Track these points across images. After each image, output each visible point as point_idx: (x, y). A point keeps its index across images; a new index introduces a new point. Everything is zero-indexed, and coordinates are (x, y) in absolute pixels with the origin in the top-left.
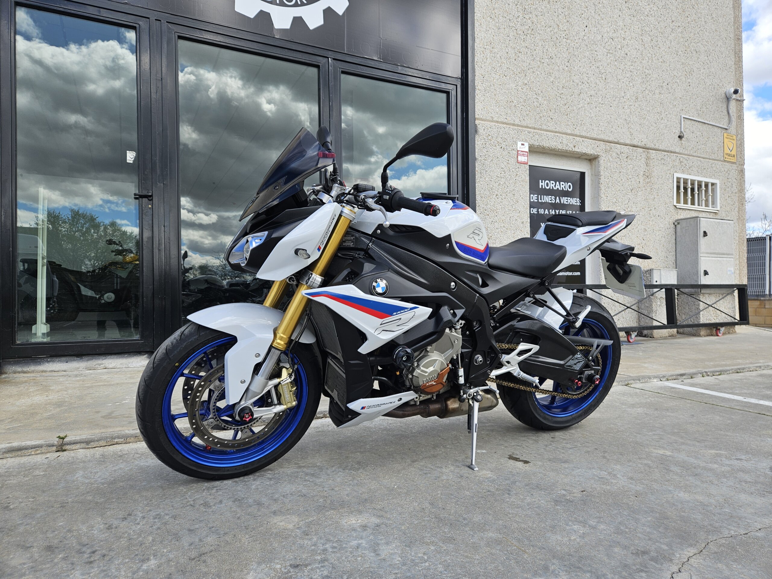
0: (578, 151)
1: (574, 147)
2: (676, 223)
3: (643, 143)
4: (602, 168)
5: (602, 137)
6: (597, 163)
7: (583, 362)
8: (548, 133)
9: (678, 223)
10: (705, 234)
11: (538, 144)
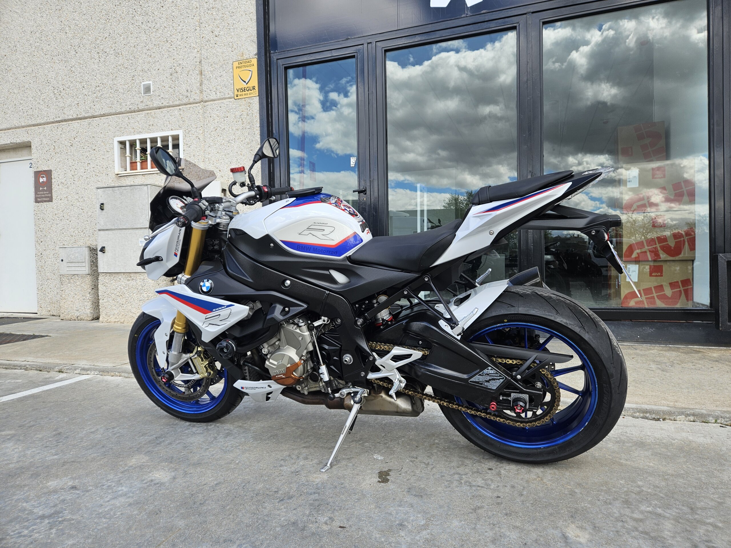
7: (502, 380)
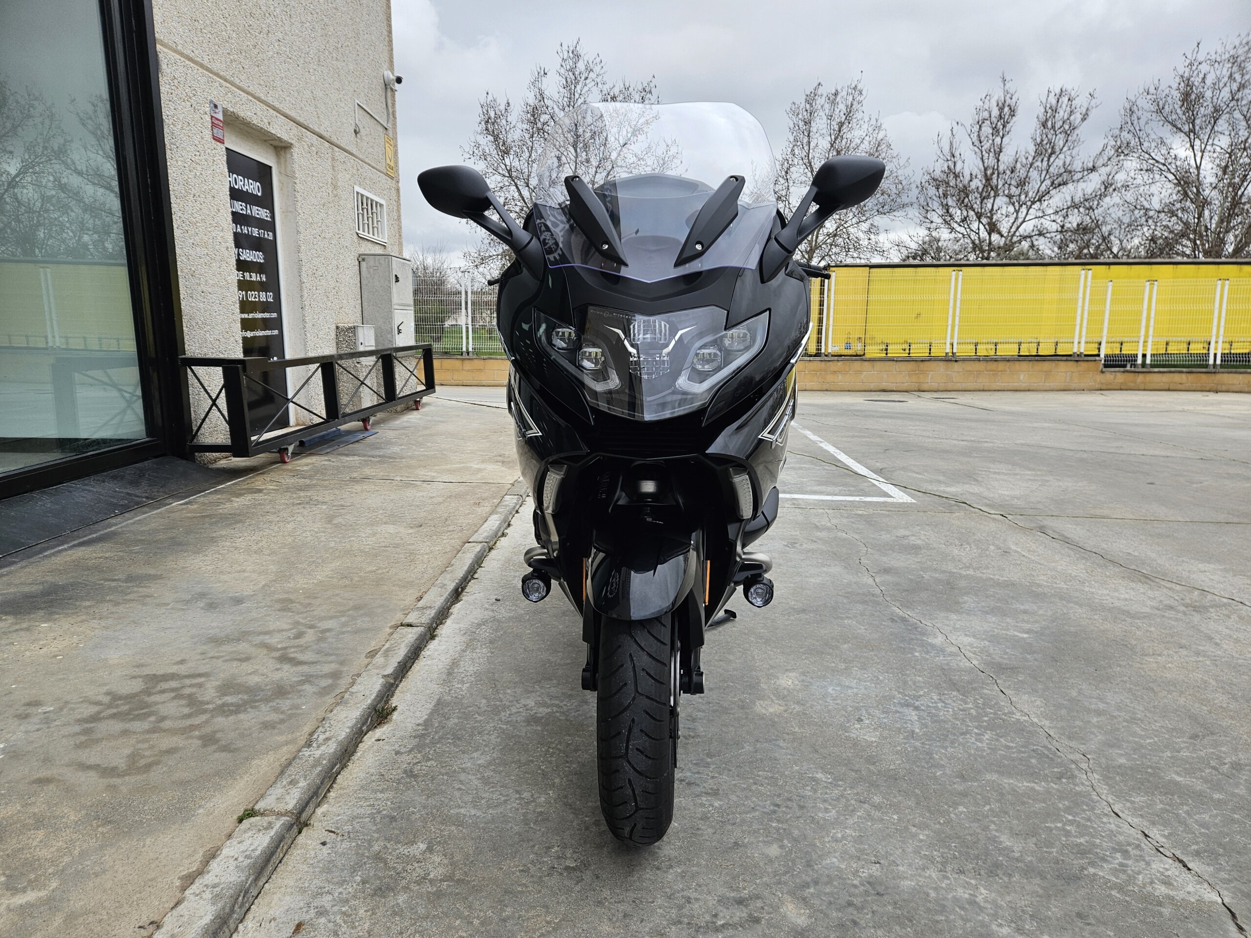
0: (273, 132)
1: (269, 123)
2: (360, 259)
3: (329, 134)
4: (296, 166)
5: (292, 114)
6: (289, 156)
8: (241, 93)
9: (363, 260)
10: (397, 280)
11: (231, 110)
